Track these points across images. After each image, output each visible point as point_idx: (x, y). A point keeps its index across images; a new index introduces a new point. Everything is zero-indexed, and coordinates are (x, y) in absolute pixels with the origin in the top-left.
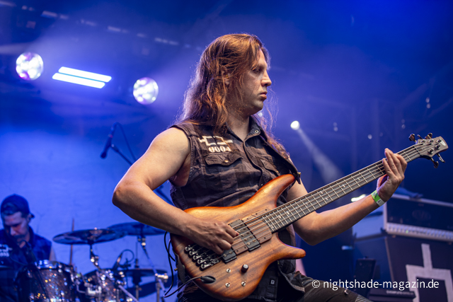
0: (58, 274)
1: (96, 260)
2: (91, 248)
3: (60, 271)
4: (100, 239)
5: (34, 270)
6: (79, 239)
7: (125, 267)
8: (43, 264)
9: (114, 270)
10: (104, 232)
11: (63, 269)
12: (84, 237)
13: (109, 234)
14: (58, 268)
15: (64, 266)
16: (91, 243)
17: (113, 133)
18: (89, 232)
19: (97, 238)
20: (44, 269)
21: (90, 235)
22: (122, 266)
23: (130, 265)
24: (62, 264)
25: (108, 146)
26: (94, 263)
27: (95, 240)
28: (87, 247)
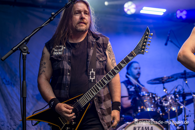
0: (150, 97)
1: (166, 90)
2: (164, 85)
3: (151, 96)
4: (167, 81)
5: (139, 96)
6: (158, 82)
7: (179, 93)
8: (143, 94)
9: (174, 94)
10: (169, 78)
11: (152, 95)
12: (160, 81)
13: (171, 79)
14: (149, 95)
15: (152, 94)
16: (163, 83)
17: (169, 34)
18: (162, 78)
19: (166, 80)
20: (144, 96)
21: (163, 79)
22: (177, 92)
23: (181, 92)
24: (151, 93)
25: (168, 40)
26: (165, 92)
27: (165, 81)
28: (162, 85)
